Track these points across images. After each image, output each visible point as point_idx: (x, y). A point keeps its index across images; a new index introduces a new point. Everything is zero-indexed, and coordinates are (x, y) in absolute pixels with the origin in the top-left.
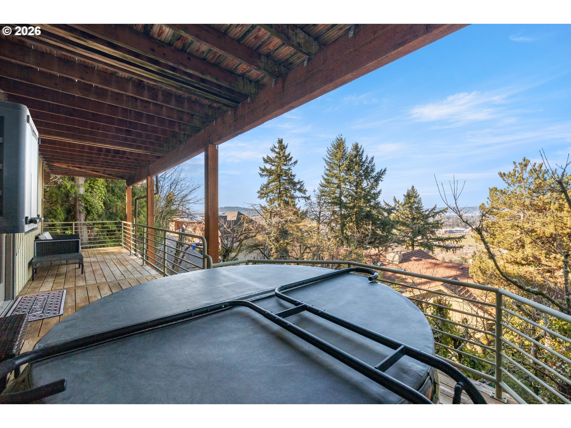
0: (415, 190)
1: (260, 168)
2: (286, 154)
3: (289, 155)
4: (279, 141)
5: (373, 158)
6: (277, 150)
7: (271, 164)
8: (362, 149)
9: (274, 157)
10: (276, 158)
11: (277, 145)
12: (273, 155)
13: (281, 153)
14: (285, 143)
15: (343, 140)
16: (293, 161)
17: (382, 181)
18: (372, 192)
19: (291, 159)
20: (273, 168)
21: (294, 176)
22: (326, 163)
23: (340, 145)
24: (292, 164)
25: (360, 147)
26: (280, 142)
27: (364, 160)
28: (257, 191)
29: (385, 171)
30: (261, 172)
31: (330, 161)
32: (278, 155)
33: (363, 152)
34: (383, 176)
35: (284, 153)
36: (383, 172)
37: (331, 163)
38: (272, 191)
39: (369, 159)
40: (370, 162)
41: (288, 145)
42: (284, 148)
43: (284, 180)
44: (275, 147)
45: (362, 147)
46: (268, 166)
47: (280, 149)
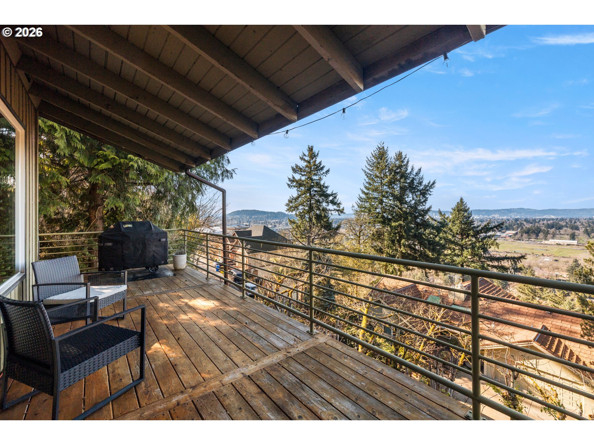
0: (465, 203)
1: (289, 178)
2: (317, 162)
3: (320, 163)
4: (309, 148)
5: (420, 170)
6: (307, 158)
7: (301, 174)
8: (406, 159)
9: (304, 166)
10: (306, 167)
11: (307, 153)
12: (302, 164)
13: (311, 162)
14: (315, 150)
15: (385, 149)
16: (325, 170)
17: (430, 195)
18: (420, 208)
19: (322, 168)
20: (303, 178)
21: (327, 187)
22: (366, 175)
23: (381, 154)
24: (323, 173)
25: (404, 156)
26: (311, 149)
27: (408, 171)
28: (285, 204)
29: (434, 183)
30: (289, 183)
31: (371, 173)
32: (308, 164)
33: (408, 162)
34: (431, 190)
35: (315, 161)
36: (432, 185)
37: (371, 175)
38: (302, 204)
39: (415, 171)
40: (417, 174)
41: (319, 153)
42: (315, 156)
43: (316, 191)
44: (305, 155)
45: (407, 156)
46: (297, 177)
47: (310, 158)
